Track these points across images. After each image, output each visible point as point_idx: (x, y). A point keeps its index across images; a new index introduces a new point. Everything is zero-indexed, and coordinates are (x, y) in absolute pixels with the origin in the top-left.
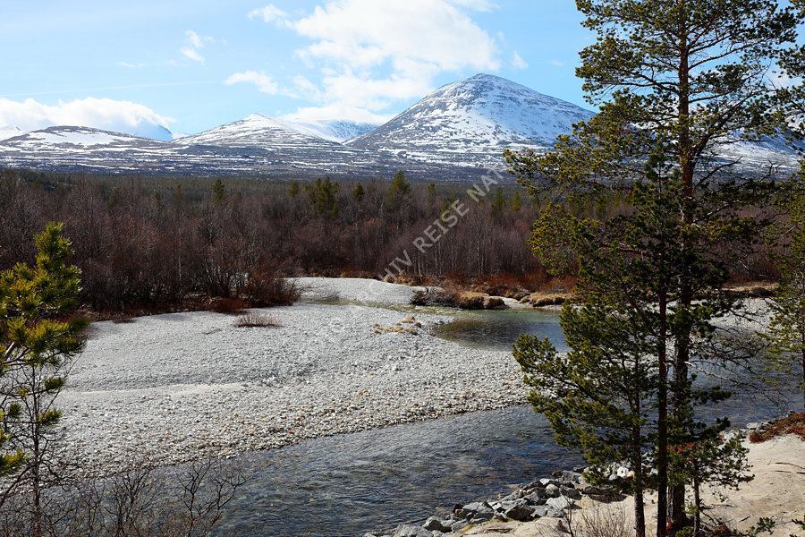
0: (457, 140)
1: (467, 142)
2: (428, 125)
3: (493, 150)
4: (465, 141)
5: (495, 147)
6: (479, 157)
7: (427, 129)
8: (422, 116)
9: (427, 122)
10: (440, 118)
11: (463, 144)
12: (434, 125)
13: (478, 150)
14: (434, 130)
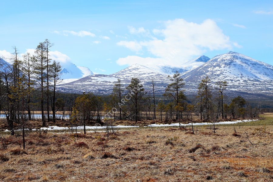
0: (228, 80)
1: (232, 80)
2: (215, 73)
3: (242, 84)
4: (230, 80)
5: (242, 83)
6: (238, 87)
7: (215, 75)
8: (211, 70)
9: (214, 72)
10: (219, 70)
11: (230, 81)
12: (218, 73)
13: (236, 84)
14: (218, 75)
